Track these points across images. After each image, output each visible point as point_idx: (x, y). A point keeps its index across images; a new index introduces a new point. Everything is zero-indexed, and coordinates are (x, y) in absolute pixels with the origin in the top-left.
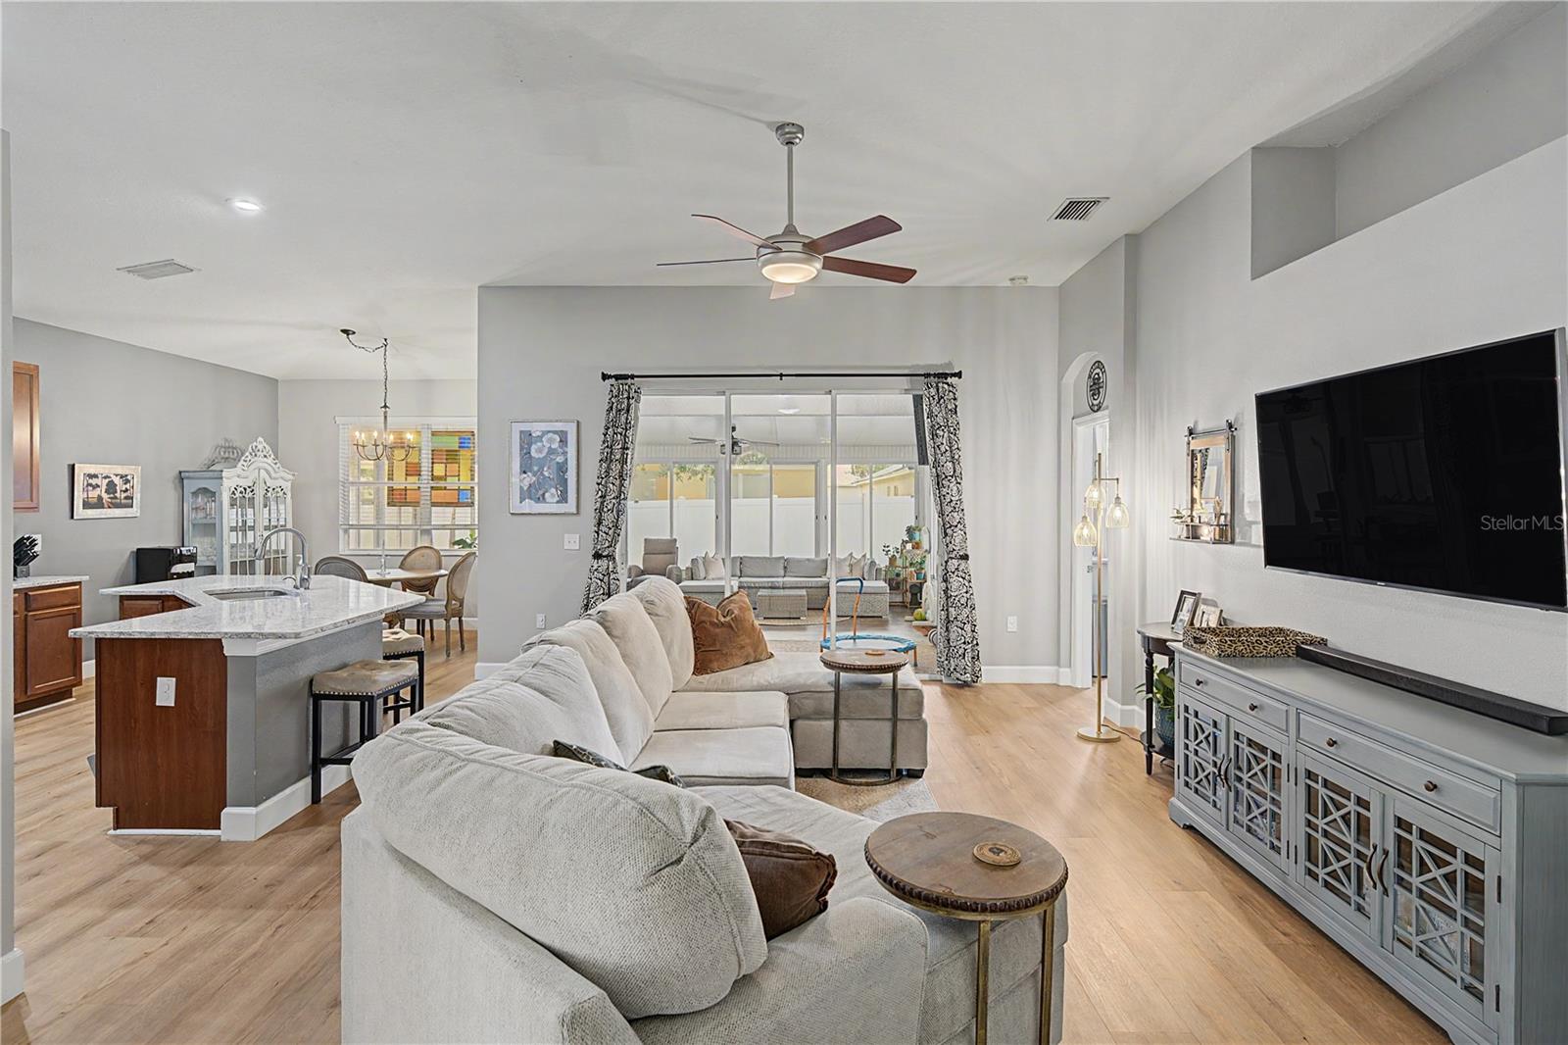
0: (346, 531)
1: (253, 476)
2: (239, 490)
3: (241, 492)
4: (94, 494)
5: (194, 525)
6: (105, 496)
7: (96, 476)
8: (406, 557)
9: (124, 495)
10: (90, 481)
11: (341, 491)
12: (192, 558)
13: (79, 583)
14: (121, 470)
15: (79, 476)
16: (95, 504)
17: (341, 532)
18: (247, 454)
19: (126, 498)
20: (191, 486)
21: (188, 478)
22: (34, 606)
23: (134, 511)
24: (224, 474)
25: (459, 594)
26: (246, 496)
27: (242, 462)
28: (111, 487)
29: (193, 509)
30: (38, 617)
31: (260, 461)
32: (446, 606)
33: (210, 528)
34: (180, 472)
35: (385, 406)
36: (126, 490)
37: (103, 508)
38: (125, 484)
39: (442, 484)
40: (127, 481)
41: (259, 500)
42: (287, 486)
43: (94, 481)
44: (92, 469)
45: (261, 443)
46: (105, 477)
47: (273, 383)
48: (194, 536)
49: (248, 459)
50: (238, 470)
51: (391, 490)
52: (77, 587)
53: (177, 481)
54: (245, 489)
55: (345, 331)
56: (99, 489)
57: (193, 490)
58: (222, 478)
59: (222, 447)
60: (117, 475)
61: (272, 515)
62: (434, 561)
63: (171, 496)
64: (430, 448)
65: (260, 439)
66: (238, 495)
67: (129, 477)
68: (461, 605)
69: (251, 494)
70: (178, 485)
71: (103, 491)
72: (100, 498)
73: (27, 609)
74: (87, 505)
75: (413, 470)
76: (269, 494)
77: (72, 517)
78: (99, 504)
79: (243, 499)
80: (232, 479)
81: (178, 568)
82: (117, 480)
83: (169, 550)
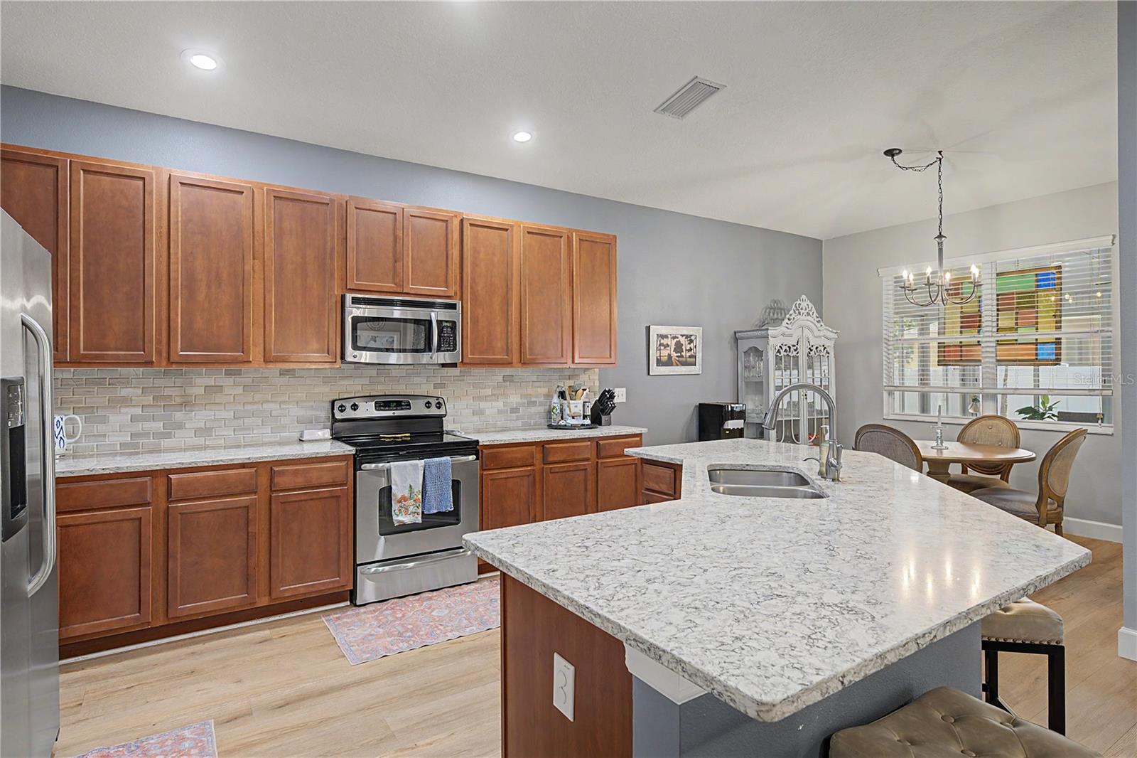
0: (890, 393)
1: (797, 334)
2: (784, 348)
3: (786, 351)
4: (665, 353)
5: (747, 384)
6: (674, 355)
7: (666, 337)
8: (967, 427)
9: (688, 354)
10: (662, 341)
11: (885, 349)
12: (741, 415)
13: (640, 435)
14: (686, 331)
15: (653, 336)
16: (666, 362)
17: (885, 394)
18: (792, 312)
19: (690, 357)
20: (744, 345)
21: (741, 338)
22: (603, 454)
23: (696, 369)
24: (770, 332)
25: (1057, 489)
26: (790, 354)
27: (786, 321)
28: (679, 347)
29: (745, 367)
30: (606, 465)
31: (803, 319)
32: (1038, 505)
33: (759, 387)
34: (735, 333)
35: (940, 236)
36: (691, 350)
37: (672, 365)
38: (689, 344)
39: (1010, 336)
40: (691, 341)
41: (803, 360)
42: (830, 345)
43: (665, 341)
44: (663, 330)
45: (805, 303)
46: (674, 338)
47: (816, 245)
48: (747, 394)
49: (792, 317)
50: (782, 329)
51: (942, 346)
52: (638, 439)
53: (733, 341)
54: (789, 347)
55: (890, 153)
56: (669, 348)
57: (745, 350)
58: (767, 337)
59: (771, 308)
60: (682, 336)
61: (816, 376)
62: (1008, 436)
63: (728, 355)
64: (995, 292)
65: (804, 297)
66: (783, 353)
67: (693, 338)
68: (1061, 505)
69: (795, 353)
70: (734, 345)
71: (673, 349)
72: (670, 356)
73: (598, 457)
74: (659, 363)
75: (971, 321)
76: (812, 353)
77: (649, 374)
78: (669, 362)
79: (787, 358)
80: (777, 337)
81: (731, 424)
82: (683, 340)
83: (722, 406)
